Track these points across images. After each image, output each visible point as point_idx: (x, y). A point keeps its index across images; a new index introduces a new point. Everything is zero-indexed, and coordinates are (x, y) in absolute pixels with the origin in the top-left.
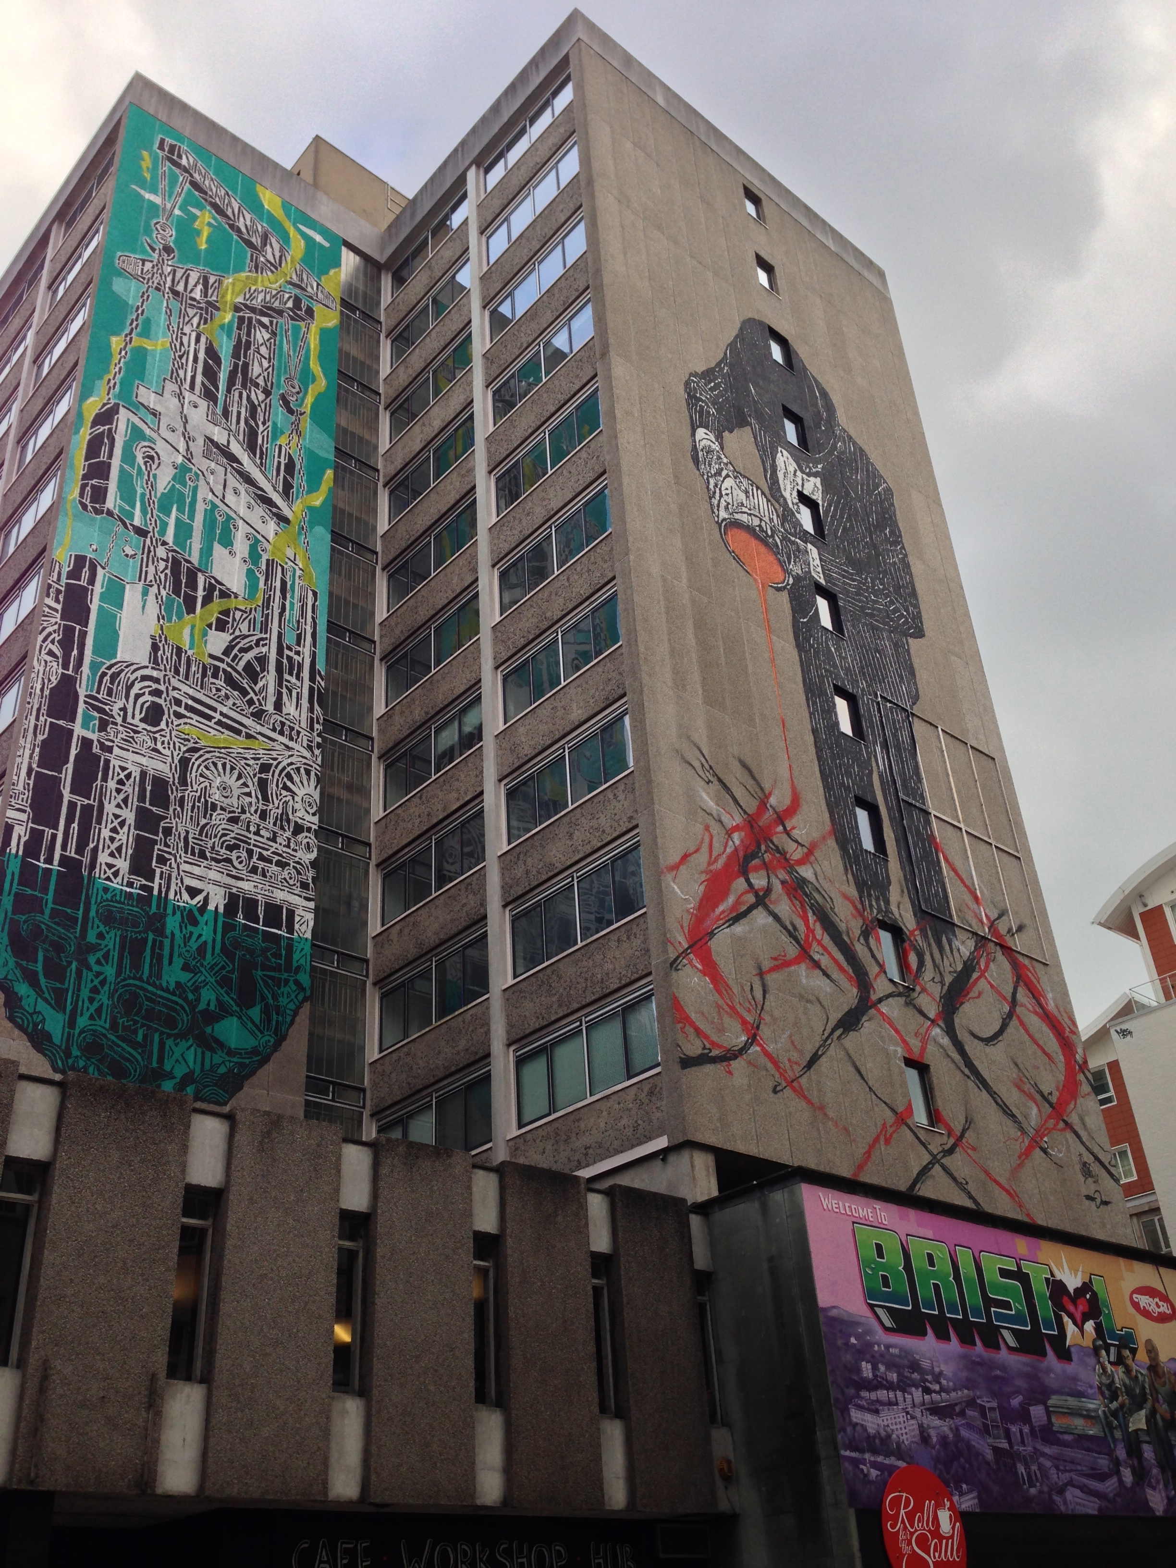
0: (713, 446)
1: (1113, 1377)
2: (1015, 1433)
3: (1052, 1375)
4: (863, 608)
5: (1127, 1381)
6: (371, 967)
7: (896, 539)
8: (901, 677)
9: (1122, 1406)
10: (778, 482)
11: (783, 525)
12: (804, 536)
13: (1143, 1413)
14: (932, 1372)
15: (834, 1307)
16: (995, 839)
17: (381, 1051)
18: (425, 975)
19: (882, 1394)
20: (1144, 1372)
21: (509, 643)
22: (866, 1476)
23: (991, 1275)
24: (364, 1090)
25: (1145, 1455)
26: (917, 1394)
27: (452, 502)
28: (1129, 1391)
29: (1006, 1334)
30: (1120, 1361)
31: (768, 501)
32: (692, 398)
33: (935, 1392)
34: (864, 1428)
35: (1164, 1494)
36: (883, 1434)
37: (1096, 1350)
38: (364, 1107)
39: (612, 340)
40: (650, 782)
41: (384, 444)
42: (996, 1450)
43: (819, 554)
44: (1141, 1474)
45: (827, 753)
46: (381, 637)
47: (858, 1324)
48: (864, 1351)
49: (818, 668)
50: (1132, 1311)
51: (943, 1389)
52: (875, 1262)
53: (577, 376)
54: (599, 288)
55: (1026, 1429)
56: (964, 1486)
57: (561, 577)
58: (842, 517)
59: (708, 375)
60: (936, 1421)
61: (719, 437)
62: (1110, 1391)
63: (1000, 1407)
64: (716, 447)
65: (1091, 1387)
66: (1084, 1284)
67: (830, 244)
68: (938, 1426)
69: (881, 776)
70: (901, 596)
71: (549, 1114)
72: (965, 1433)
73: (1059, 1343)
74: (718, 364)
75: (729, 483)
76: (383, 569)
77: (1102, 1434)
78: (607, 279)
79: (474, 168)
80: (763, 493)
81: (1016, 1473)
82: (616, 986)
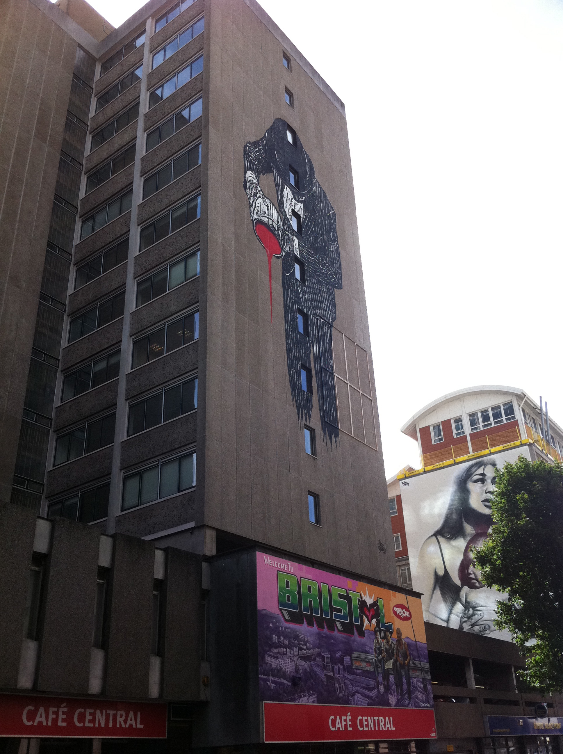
0: (254, 181)
1: (381, 645)
2: (336, 669)
3: (355, 643)
4: (316, 272)
5: (387, 647)
6: (53, 423)
7: (335, 239)
8: (329, 307)
9: (383, 657)
10: (283, 203)
11: (283, 226)
12: (292, 232)
13: (392, 661)
14: (303, 640)
15: (264, 610)
16: (362, 390)
17: (54, 466)
18: (82, 430)
19: (281, 650)
20: (395, 642)
21: (143, 267)
22: (269, 686)
23: (335, 597)
24: (43, 485)
25: (390, 680)
26: (296, 650)
27: (120, 188)
28: (387, 651)
29: (337, 623)
30: (385, 637)
31: (277, 212)
32: (247, 155)
33: (304, 649)
34: (271, 665)
35: (396, 698)
36: (279, 668)
37: (375, 632)
38: (42, 493)
39: (211, 120)
40: (205, 347)
41: (87, 151)
42: (327, 676)
43: (299, 242)
44: (388, 688)
45: (291, 341)
46: (75, 253)
47: (274, 617)
48: (276, 630)
49: (292, 298)
50: (393, 615)
51: (307, 648)
52: (284, 589)
53: (191, 135)
54: (207, 92)
55: (341, 667)
56: (311, 692)
57: (172, 237)
58: (311, 224)
59: (255, 144)
60: (303, 663)
61: (257, 177)
62: (379, 651)
63: (331, 657)
64: (255, 181)
65: (371, 649)
66: (374, 602)
67: (321, 87)
68: (304, 665)
69: (314, 355)
70: (334, 268)
71: (138, 506)
72: (315, 668)
73: (360, 629)
74: (261, 139)
75: (260, 200)
76: (80, 217)
77: (373, 670)
78: (212, 87)
79: (150, 18)
80: (275, 208)
81: (335, 686)
82: (178, 446)
